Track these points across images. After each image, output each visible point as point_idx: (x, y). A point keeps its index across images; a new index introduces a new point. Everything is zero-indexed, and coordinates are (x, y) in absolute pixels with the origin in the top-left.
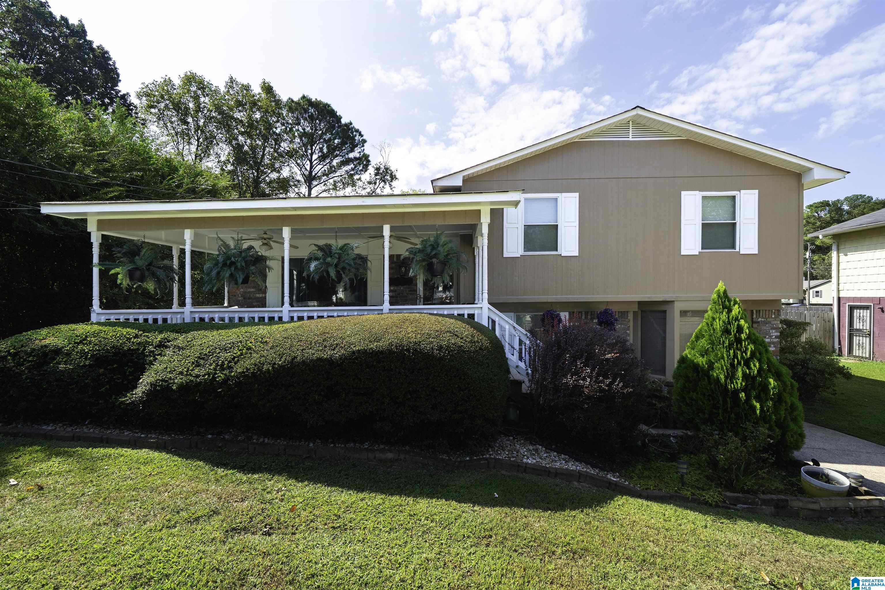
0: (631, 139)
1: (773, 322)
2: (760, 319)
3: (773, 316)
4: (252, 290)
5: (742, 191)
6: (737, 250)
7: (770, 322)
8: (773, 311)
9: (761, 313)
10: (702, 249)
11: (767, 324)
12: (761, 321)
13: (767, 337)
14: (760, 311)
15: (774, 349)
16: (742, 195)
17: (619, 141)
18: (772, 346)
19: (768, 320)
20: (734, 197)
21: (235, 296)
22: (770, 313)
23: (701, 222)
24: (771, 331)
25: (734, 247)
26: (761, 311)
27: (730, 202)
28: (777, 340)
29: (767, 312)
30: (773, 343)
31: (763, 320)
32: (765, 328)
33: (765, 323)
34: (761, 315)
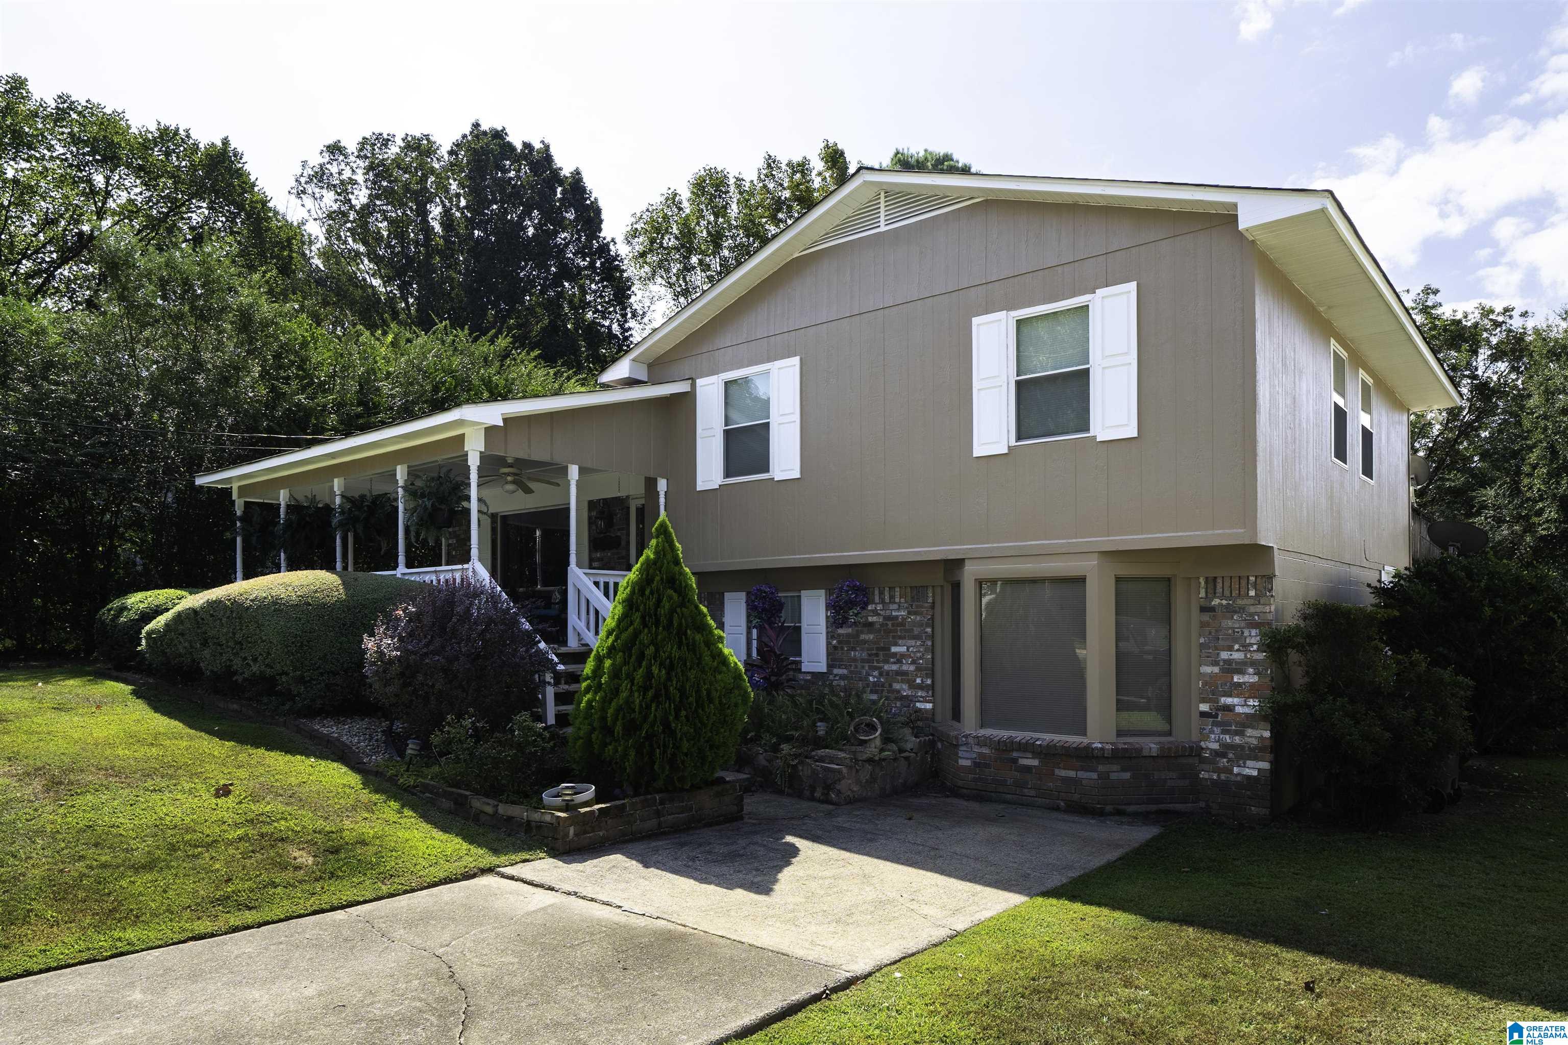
0: (883, 229)
1: (1252, 609)
2: (1216, 602)
3: (1252, 593)
6: (1097, 432)
7: (1242, 610)
8: (1252, 579)
9: (1219, 585)
10: (1017, 439)
11: (1235, 612)
12: (1221, 605)
13: (1236, 647)
14: (1215, 578)
15: (1255, 679)
17: (862, 238)
18: (1251, 670)
19: (1239, 602)
20: (1085, 309)
22: (1244, 582)
23: (1013, 378)
24: (1246, 633)
25: (1087, 426)
26: (1219, 581)
28: (1261, 656)
29: (1235, 581)
30: (1253, 663)
31: (1224, 602)
32: (1230, 623)
33: (1230, 611)
34: (1219, 590)
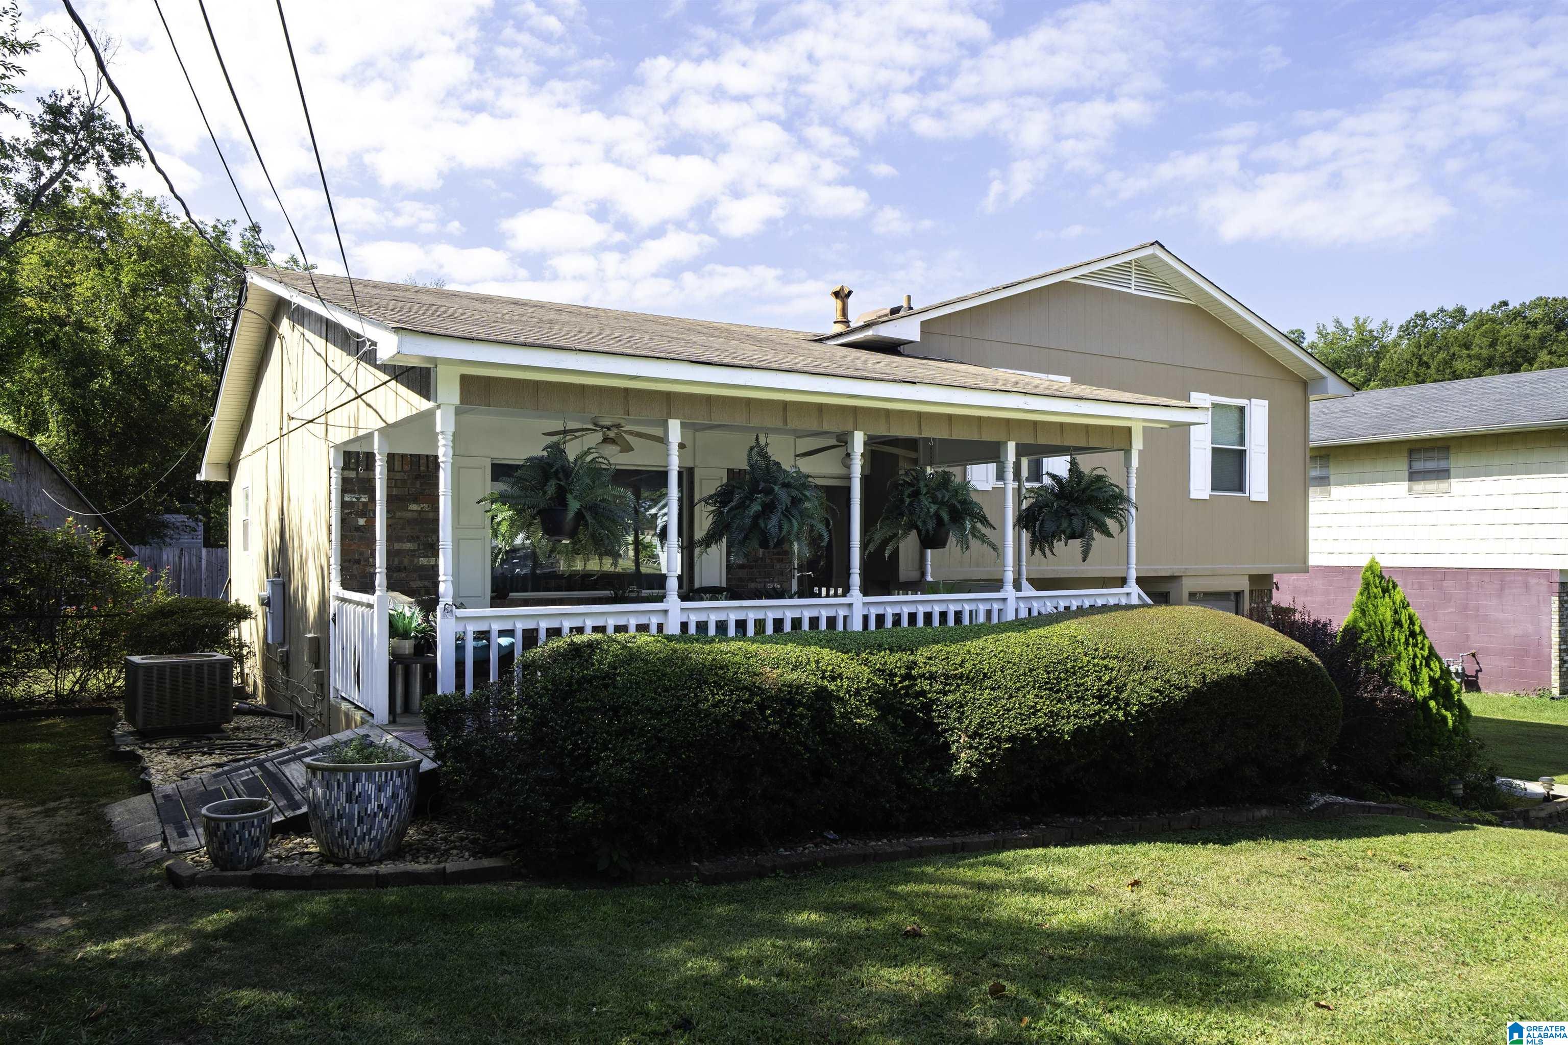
0: (1134, 291)
4: (408, 546)
5: (1253, 400)
6: (1247, 494)
10: (1213, 489)
16: (1252, 406)
17: (1113, 290)
20: (1242, 410)
21: (358, 562)
23: (1209, 447)
25: (1241, 488)
27: (1235, 415)
